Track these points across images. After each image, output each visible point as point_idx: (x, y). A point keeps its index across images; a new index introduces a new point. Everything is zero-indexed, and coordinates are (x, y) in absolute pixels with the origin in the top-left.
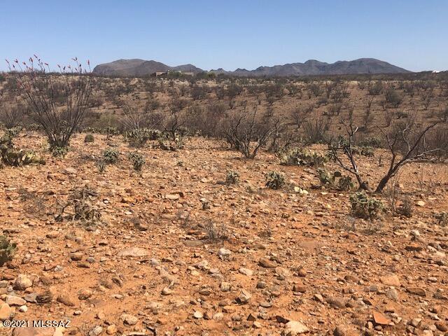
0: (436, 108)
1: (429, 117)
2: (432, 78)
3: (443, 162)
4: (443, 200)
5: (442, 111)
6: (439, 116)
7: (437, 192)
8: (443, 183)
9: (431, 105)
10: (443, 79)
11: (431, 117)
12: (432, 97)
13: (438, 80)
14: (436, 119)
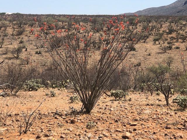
0: (9, 46)
1: (4, 54)
2: (5, 19)
3: (15, 95)
4: (12, 130)
5: (15, 49)
6: (13, 52)
7: (8, 122)
8: (14, 113)
9: (5, 44)
10: (15, 21)
11: (6, 54)
12: (6, 36)
13: (10, 21)
14: (10, 55)
